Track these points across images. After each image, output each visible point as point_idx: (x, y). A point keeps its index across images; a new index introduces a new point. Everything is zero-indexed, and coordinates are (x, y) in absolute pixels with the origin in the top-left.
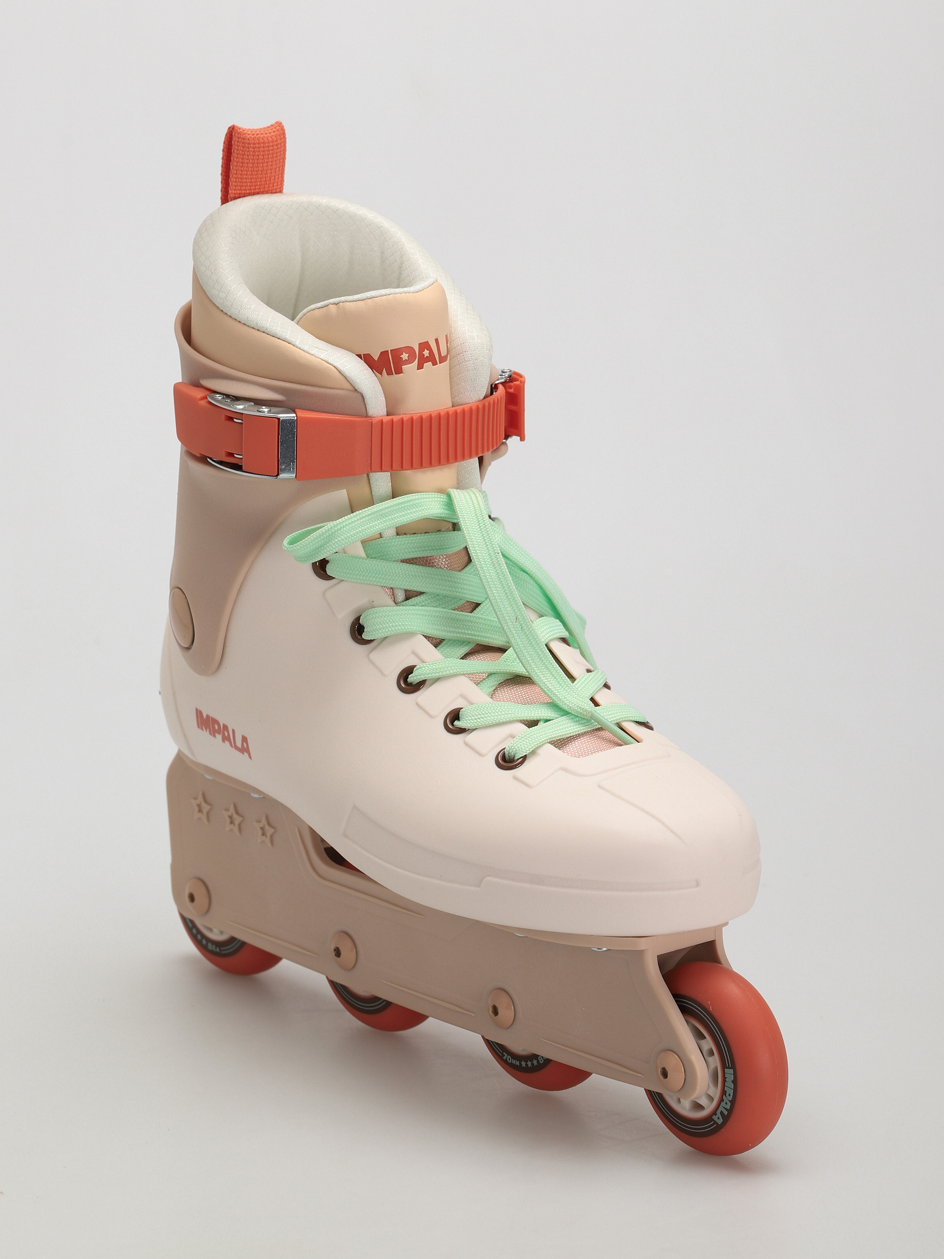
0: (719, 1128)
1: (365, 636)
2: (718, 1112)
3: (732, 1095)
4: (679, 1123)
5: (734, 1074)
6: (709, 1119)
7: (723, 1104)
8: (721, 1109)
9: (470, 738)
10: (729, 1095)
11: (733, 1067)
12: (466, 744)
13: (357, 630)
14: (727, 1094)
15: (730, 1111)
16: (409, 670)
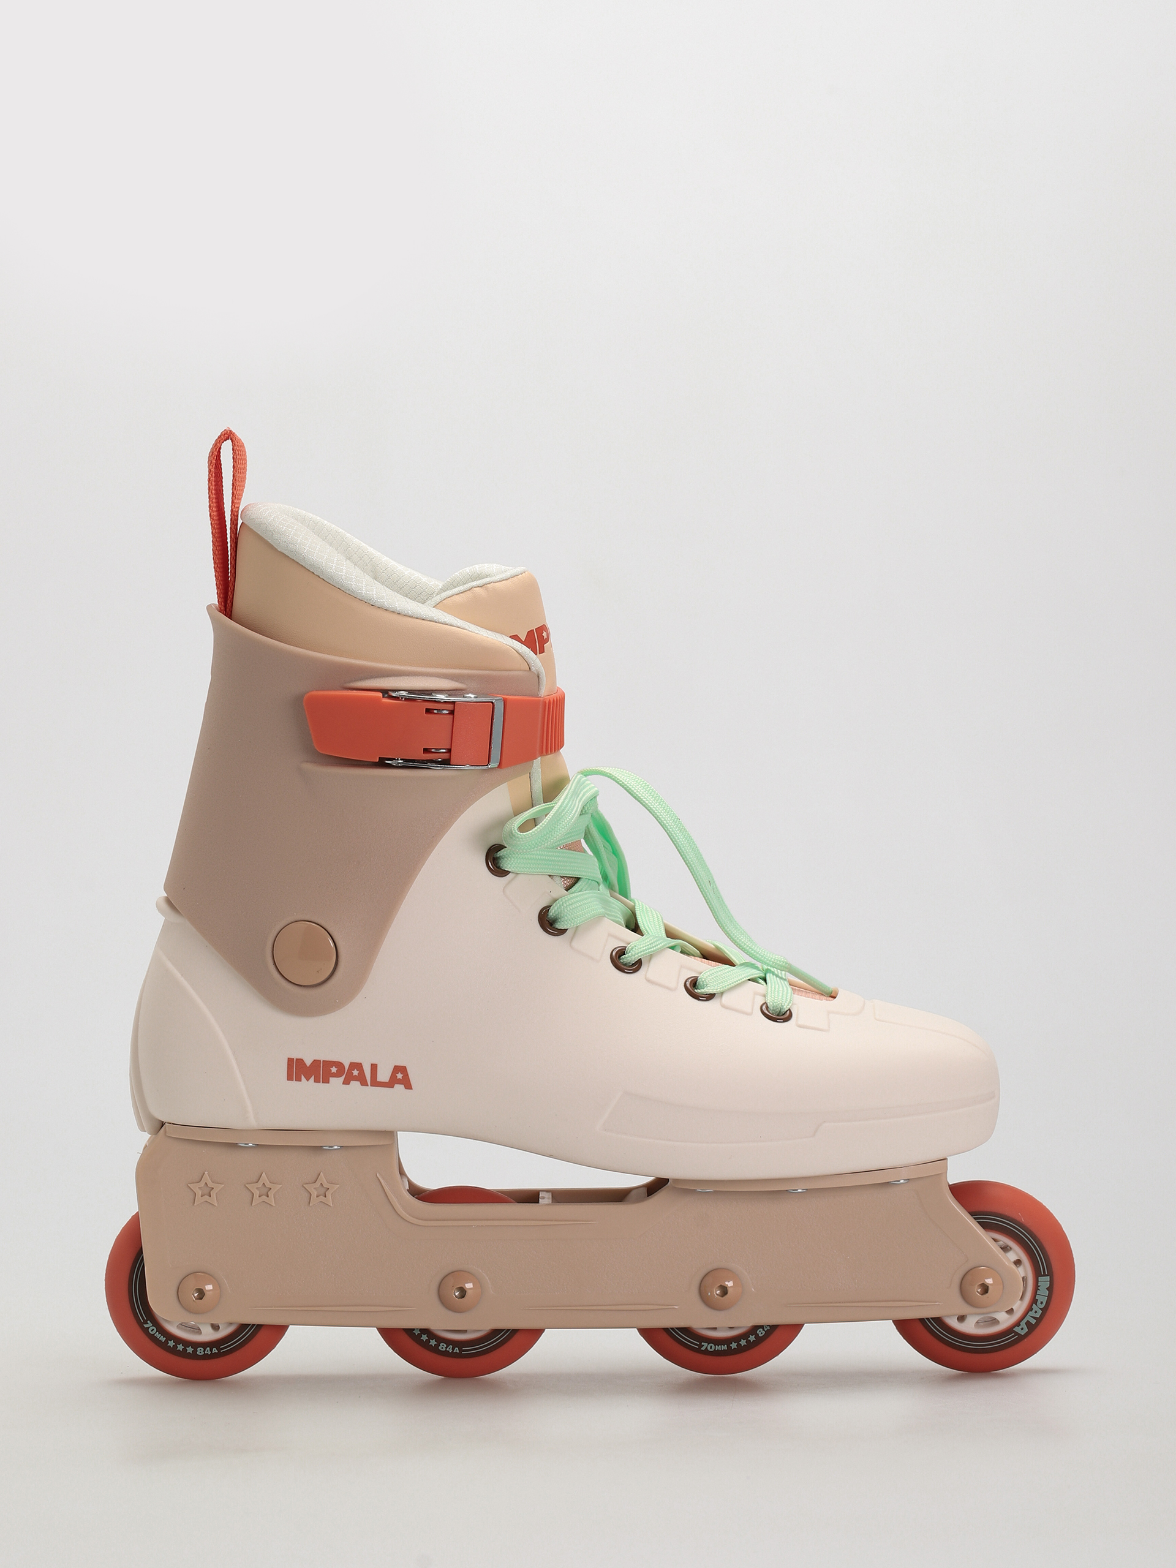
0: (1021, 1338)
1: (560, 926)
2: (1023, 1324)
3: (1044, 1303)
4: (961, 1342)
5: (1050, 1281)
6: (1010, 1331)
7: (1031, 1313)
8: (1028, 1318)
9: (725, 999)
10: (1042, 1303)
11: (1050, 1274)
12: (723, 1006)
13: (548, 923)
14: (1039, 1303)
15: (1039, 1320)
16: (622, 952)
